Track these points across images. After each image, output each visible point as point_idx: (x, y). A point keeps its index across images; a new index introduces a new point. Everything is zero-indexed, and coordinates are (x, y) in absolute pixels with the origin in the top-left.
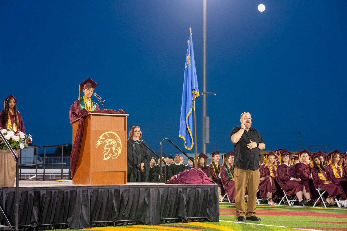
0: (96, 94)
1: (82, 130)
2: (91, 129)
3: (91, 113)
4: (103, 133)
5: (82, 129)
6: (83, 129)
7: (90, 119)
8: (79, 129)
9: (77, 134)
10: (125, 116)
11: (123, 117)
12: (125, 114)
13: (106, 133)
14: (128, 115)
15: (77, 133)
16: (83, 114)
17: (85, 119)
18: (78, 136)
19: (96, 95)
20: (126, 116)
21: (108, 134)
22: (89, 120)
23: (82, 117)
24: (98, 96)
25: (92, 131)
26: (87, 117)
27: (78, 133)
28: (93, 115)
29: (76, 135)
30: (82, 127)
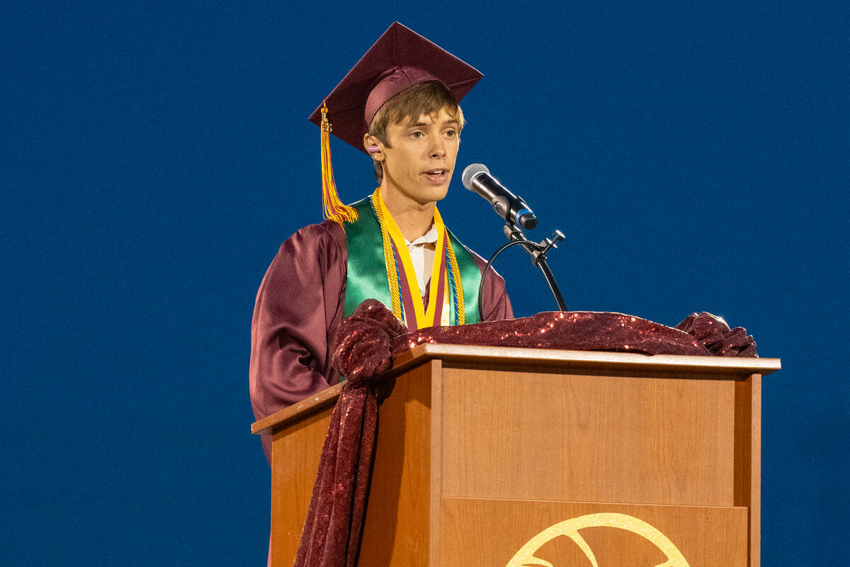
0: (483, 169)
1: (360, 497)
2: (434, 490)
3: (433, 348)
4: (540, 530)
5: (354, 485)
6: (361, 487)
7: (428, 404)
8: (328, 490)
9: (308, 532)
10: (743, 375)
11: (729, 386)
12: (742, 351)
13: (570, 528)
14: (775, 364)
15: (310, 524)
16: (367, 351)
17: (380, 402)
18: (318, 550)
19: (483, 178)
20: (757, 379)
21: (584, 532)
22: (413, 407)
23: (357, 384)
24: (498, 191)
25: (443, 503)
26: (401, 381)
27: (322, 528)
28: (450, 361)
29: (299, 544)
30: (356, 466)
